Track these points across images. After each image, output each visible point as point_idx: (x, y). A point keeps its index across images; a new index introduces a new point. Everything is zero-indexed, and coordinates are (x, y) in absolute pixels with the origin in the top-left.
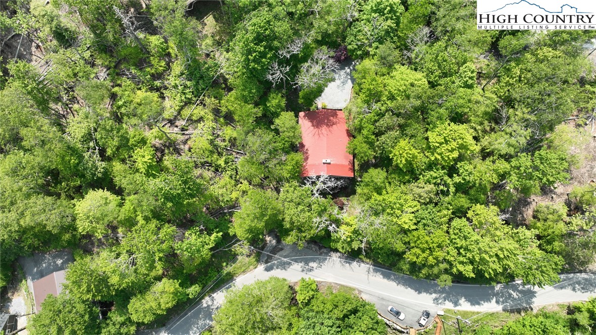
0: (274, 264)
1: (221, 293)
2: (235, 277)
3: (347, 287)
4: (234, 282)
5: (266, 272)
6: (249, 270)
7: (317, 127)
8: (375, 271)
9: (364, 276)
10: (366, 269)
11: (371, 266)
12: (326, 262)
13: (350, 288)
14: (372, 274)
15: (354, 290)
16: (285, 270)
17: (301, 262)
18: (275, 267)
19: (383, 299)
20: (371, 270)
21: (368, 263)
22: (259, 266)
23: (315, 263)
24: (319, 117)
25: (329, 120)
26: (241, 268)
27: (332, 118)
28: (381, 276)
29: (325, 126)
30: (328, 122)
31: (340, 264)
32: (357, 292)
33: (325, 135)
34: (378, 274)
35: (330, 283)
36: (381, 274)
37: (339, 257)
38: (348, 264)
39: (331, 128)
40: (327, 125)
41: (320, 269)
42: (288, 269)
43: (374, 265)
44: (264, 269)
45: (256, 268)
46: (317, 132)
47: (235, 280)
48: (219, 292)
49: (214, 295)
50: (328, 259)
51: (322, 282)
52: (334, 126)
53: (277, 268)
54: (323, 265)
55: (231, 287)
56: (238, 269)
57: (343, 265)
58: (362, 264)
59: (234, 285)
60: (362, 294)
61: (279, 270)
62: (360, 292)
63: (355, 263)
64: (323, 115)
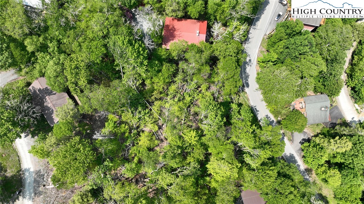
0: (245, 82)
1: (259, 114)
2: (251, 106)
3: (262, 42)
4: (253, 106)
5: (249, 87)
6: (247, 97)
7: (175, 37)
8: (255, 25)
9: (257, 31)
10: (253, 30)
11: (252, 27)
12: (247, 52)
13: (263, 40)
14: (256, 27)
15: (264, 38)
16: (249, 76)
17: (246, 66)
18: (247, 82)
19: (270, 23)
20: (254, 27)
21: (250, 29)
22: (245, 91)
23: (247, 58)
24: (168, 35)
25: (171, 29)
26: (246, 102)
27: (170, 28)
28: (258, 22)
29: (175, 32)
30: (172, 30)
31: (249, 44)
32: (265, 37)
33: (181, 32)
34: (256, 23)
35: (259, 51)
36: (257, 22)
37: (245, 44)
38: (250, 40)
39: (176, 29)
40: (174, 31)
41: (250, 56)
42: (249, 74)
43: (252, 25)
44: (247, 88)
45: (246, 93)
46: (178, 38)
47: (252, 106)
48: (258, 116)
49: (259, 118)
50: (246, 51)
51: (258, 56)
52: (175, 27)
53: (248, 80)
54: (248, 54)
55: (256, 109)
56: (246, 103)
57: (250, 42)
58: (250, 32)
59: (255, 107)
60: (266, 34)
61: (249, 79)
62: (265, 35)
63: (249, 35)
64: (167, 33)
